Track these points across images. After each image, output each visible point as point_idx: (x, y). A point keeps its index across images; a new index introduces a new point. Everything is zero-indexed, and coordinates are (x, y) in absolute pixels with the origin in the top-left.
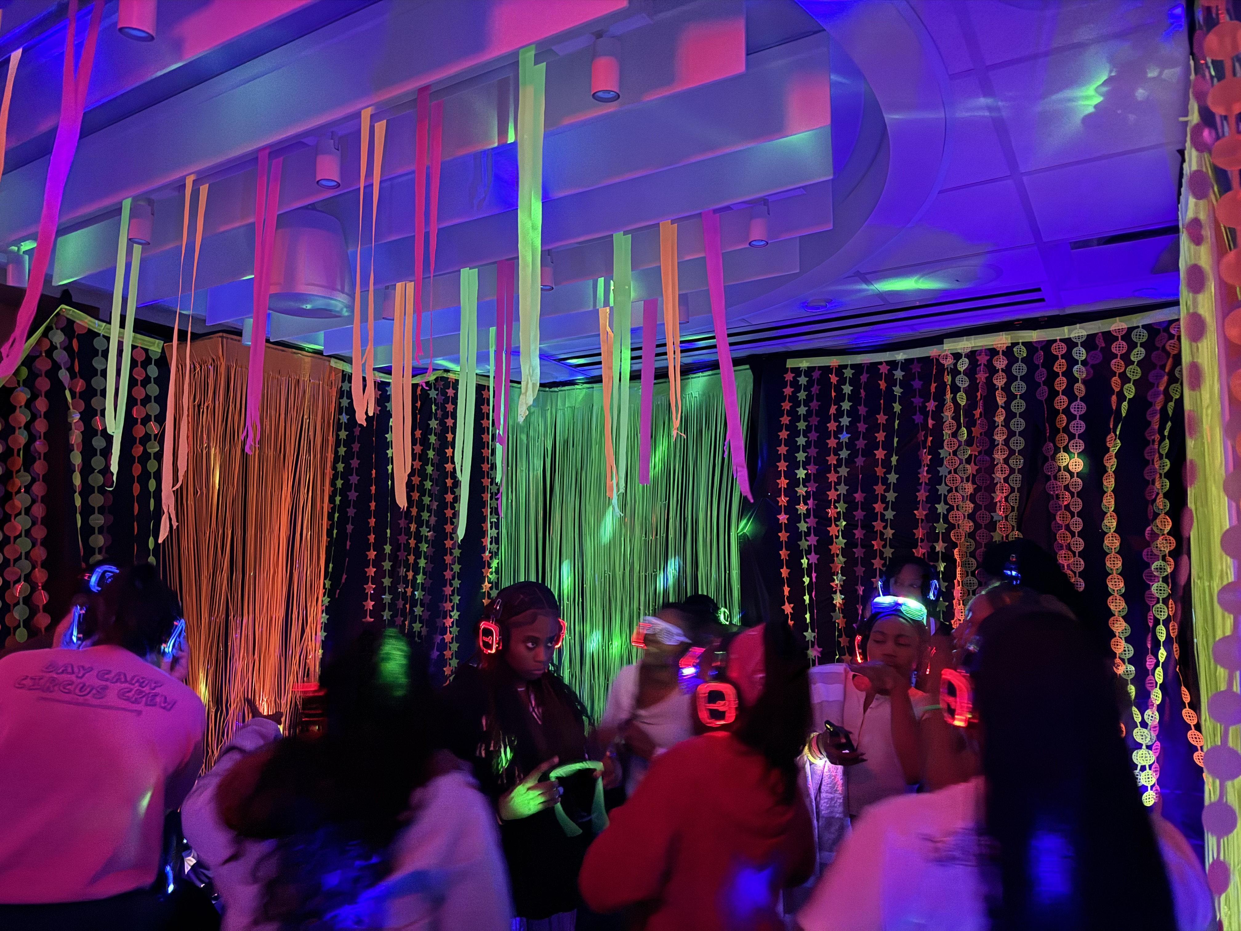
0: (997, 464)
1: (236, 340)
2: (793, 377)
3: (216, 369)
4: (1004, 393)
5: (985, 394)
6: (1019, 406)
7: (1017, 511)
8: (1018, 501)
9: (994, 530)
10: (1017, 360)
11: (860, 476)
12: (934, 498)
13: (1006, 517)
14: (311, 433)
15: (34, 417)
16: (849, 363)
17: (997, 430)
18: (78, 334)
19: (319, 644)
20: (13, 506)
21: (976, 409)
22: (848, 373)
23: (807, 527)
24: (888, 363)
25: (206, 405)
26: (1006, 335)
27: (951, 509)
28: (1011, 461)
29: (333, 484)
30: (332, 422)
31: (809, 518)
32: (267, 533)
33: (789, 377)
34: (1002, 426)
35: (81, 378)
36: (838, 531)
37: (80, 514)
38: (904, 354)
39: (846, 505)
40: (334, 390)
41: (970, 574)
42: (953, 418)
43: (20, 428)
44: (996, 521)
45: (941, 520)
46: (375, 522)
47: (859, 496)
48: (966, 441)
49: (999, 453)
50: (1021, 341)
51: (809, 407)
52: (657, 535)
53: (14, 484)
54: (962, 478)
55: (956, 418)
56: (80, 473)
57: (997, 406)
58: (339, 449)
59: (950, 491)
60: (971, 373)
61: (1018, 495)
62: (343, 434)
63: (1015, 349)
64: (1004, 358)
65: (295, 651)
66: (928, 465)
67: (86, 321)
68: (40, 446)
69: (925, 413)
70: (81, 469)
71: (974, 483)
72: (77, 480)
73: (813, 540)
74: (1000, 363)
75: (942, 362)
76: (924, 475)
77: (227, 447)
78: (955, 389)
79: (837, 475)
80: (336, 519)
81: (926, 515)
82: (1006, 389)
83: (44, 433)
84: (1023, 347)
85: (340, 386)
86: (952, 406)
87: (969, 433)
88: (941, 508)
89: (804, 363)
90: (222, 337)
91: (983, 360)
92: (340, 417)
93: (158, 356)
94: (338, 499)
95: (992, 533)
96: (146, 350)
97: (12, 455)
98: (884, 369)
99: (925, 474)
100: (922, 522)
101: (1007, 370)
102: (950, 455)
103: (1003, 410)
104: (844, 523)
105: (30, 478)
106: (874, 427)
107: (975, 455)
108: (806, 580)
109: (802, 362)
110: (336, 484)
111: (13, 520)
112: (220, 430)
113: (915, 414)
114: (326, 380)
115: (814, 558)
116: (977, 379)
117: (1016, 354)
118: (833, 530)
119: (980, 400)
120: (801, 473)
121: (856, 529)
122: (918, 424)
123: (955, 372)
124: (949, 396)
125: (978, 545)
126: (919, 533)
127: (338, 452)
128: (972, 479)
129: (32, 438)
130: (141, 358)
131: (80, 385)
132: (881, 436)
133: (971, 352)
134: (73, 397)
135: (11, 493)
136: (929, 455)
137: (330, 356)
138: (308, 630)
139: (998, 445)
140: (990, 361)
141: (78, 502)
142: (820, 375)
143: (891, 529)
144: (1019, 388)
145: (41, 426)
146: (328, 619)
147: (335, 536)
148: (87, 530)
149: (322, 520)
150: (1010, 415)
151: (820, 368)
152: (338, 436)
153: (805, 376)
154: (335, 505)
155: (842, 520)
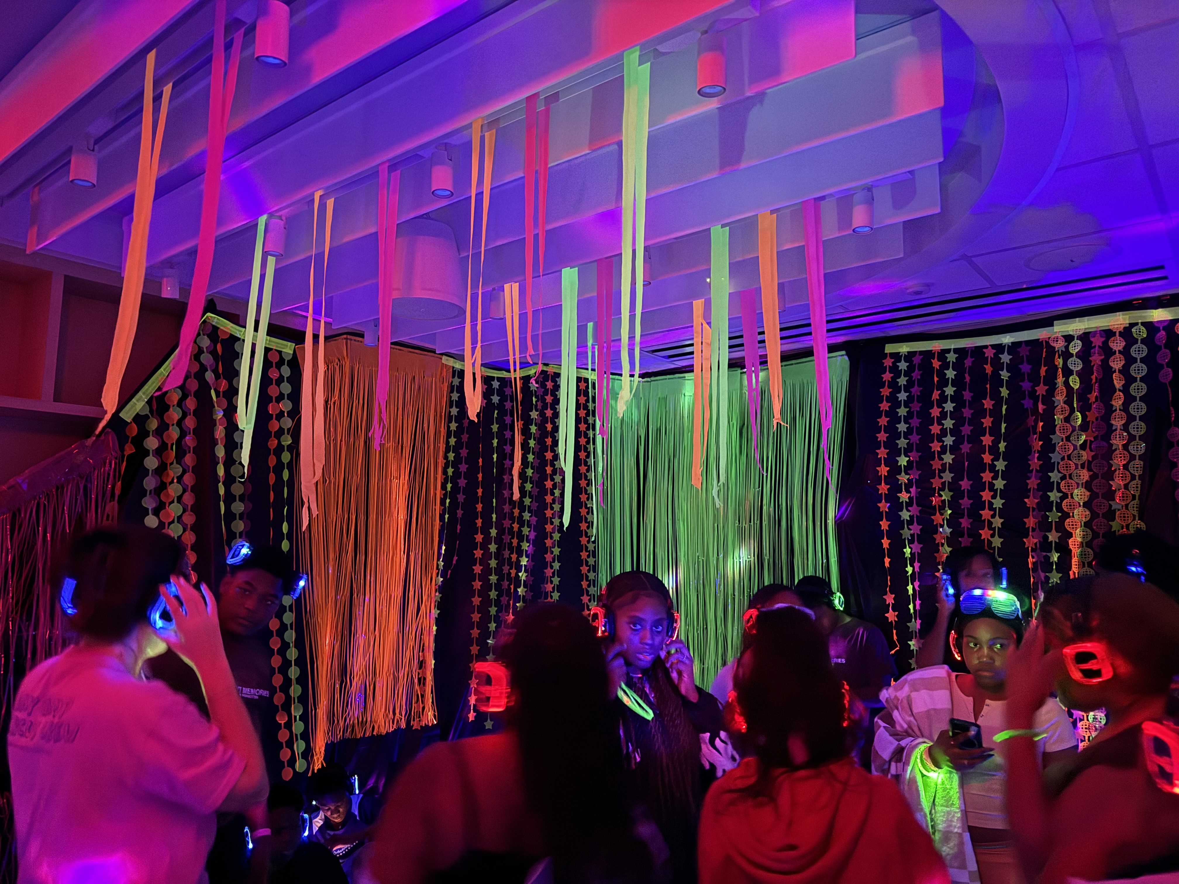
0: (1116, 450)
1: (358, 341)
2: (893, 363)
3: (341, 367)
4: (1121, 376)
5: (1101, 376)
6: (1139, 389)
7: (1139, 499)
8: (1139, 489)
9: (1113, 519)
10: (1136, 341)
11: (966, 463)
12: (1046, 486)
13: (1127, 506)
14: (426, 425)
15: (185, 415)
16: (953, 347)
17: (1114, 414)
18: (222, 339)
19: (433, 622)
20: (168, 495)
21: (1090, 393)
22: (952, 357)
23: (910, 516)
24: (993, 346)
25: (333, 401)
26: (1123, 315)
27: (1065, 496)
28: (1130, 448)
29: (445, 472)
30: (443, 414)
31: (912, 506)
32: (387, 518)
33: (888, 362)
34: (1120, 410)
35: (224, 378)
36: (943, 520)
37: (223, 501)
38: (1011, 337)
39: (952, 493)
40: (446, 385)
41: (1086, 565)
42: (1065, 403)
43: (173, 425)
44: (1115, 510)
45: (1054, 509)
46: (482, 508)
47: (965, 484)
48: (1080, 426)
49: (1118, 439)
50: (1140, 321)
51: (910, 392)
52: (750, 522)
53: (168, 475)
54: (1076, 465)
55: (1069, 402)
56: (224, 465)
57: (1114, 390)
58: (450, 440)
59: (1063, 478)
60: (1084, 355)
61: (1140, 482)
62: (453, 426)
63: (1133, 330)
64: (1122, 339)
65: (412, 626)
66: (1039, 452)
67: (229, 327)
68: (190, 441)
69: (1035, 398)
70: (224, 462)
71: (1089, 469)
72: (221, 471)
73: (916, 529)
74: (1117, 344)
75: (1052, 344)
76: (1035, 463)
77: (352, 440)
78: (1068, 372)
79: (941, 462)
80: (447, 505)
81: (1038, 503)
82: (1125, 371)
83: (193, 429)
84: (1142, 328)
85: (450, 381)
86: (1065, 390)
87: (1084, 417)
88: (1054, 496)
89: (904, 348)
90: (347, 339)
91: (1097, 341)
92: (451, 410)
93: (290, 357)
94: (449, 486)
95: (1110, 523)
96: (280, 352)
97: (167, 449)
98: (989, 353)
99: (1036, 461)
100: (1033, 511)
101: (1125, 352)
102: (1062, 441)
103: (1121, 394)
104: (949, 512)
105: (181, 470)
106: (981, 413)
107: (1090, 440)
108: (909, 569)
109: (902, 347)
110: (447, 472)
111: (167, 507)
112: (346, 423)
113: (1024, 399)
114: (438, 376)
115: (917, 547)
116: (1091, 361)
117: (1135, 335)
118: (937, 518)
119: (1095, 383)
120: (903, 461)
121: (963, 518)
122: (1027, 408)
123: (1066, 355)
124: (1060, 380)
125: (1095, 535)
126: (1030, 522)
127: (449, 442)
128: (1088, 465)
129: (183, 434)
130: (274, 359)
131: (224, 385)
132: (987, 422)
133: (1084, 333)
134: (218, 396)
135: (166, 483)
136: (1040, 440)
137: (442, 354)
138: (423, 608)
139: (1116, 430)
140: (1105, 343)
141: (222, 491)
142: (922, 359)
143: (1000, 518)
144: (1139, 370)
145: (190, 422)
146: (441, 598)
147: (446, 520)
148: (230, 516)
149: (435, 505)
150: (1129, 399)
151: (921, 353)
152: (449, 427)
153: (906, 361)
154: (447, 492)
155: (947, 508)
